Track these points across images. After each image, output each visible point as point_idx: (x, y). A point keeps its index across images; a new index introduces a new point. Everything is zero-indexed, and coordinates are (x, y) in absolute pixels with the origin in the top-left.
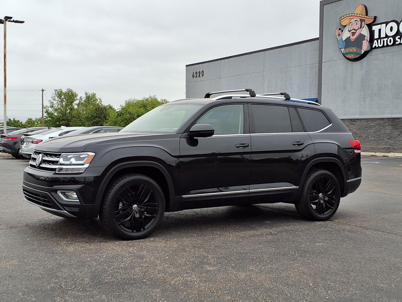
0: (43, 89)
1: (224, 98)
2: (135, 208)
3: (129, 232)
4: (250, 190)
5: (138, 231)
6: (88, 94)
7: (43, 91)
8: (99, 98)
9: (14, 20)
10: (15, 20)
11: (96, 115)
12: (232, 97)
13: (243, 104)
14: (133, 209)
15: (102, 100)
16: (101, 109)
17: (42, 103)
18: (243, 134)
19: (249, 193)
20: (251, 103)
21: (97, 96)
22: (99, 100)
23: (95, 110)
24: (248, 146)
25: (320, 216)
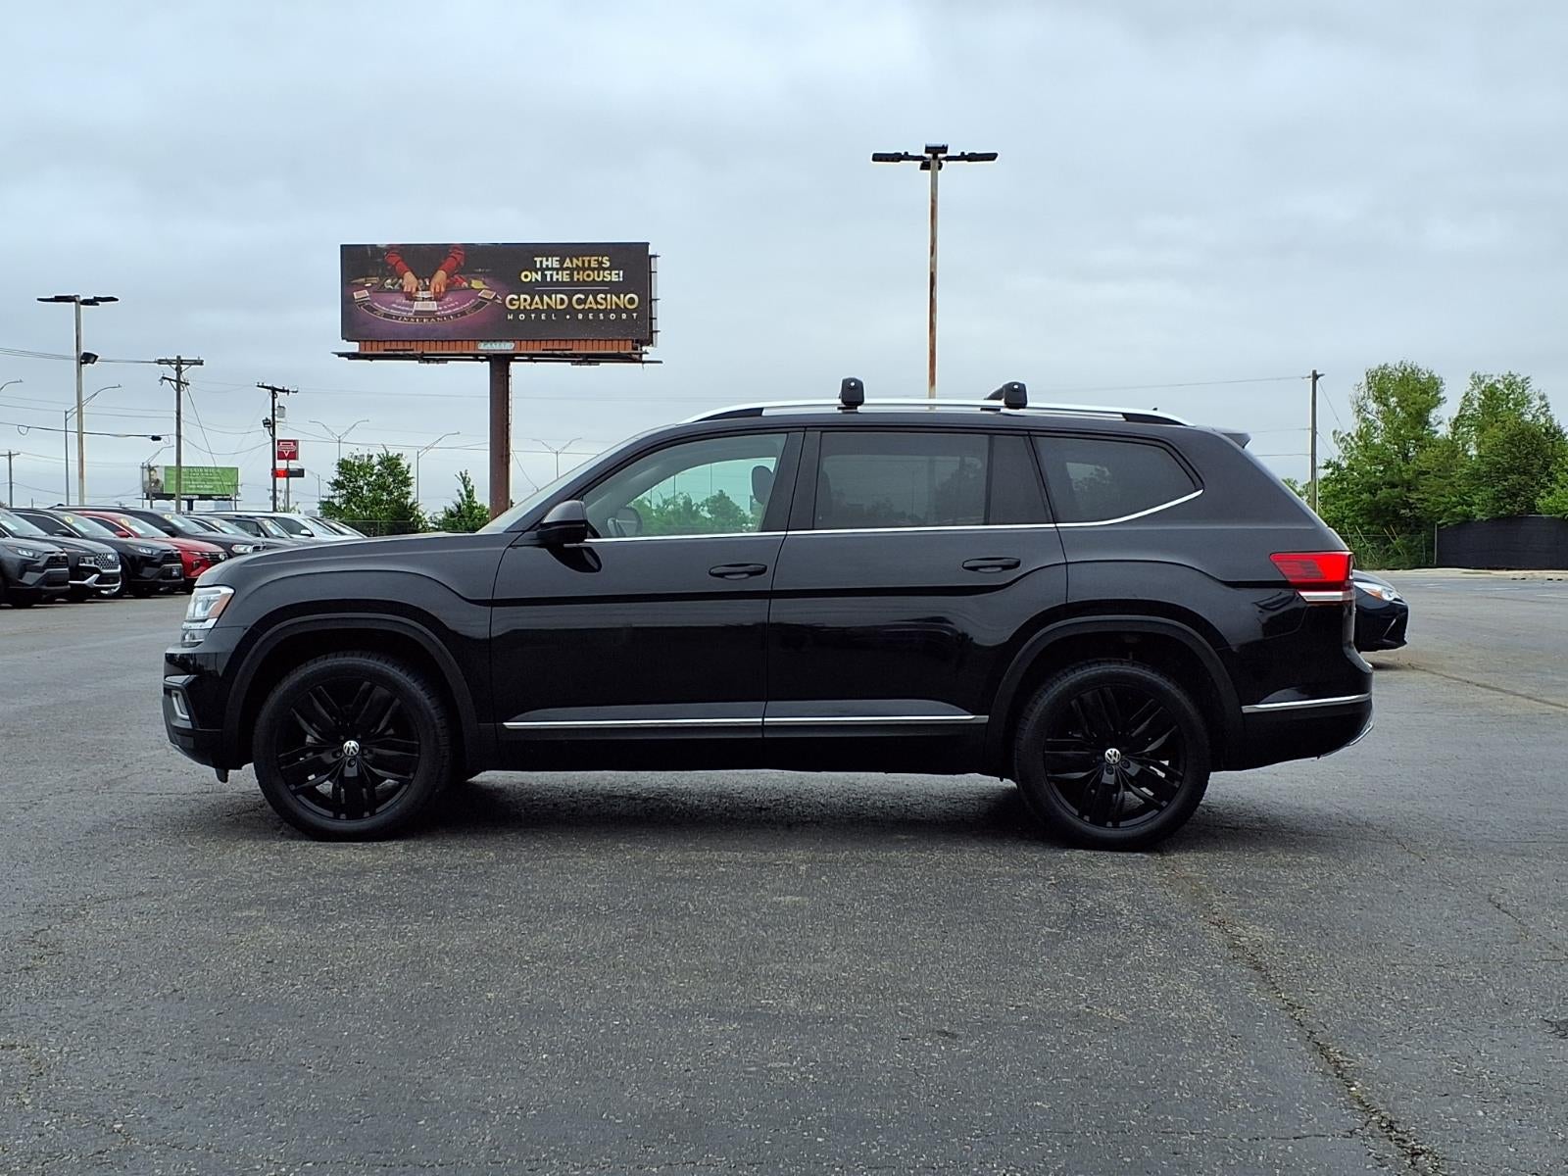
0: (1314, 372)
1: (730, 415)
2: (351, 750)
3: (322, 817)
4: (766, 720)
5: (355, 815)
6: (1487, 380)
7: (1316, 377)
8: (1539, 391)
9: (963, 153)
10: (966, 154)
11: (1508, 463)
12: (762, 409)
13: (787, 433)
14: (346, 751)
15: (1548, 400)
16: (1533, 436)
17: (1310, 426)
18: (762, 531)
19: (763, 727)
20: (822, 429)
21: (1535, 387)
22: (1537, 403)
23: (1508, 443)
24: (764, 571)
25: (1101, 831)
